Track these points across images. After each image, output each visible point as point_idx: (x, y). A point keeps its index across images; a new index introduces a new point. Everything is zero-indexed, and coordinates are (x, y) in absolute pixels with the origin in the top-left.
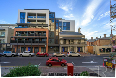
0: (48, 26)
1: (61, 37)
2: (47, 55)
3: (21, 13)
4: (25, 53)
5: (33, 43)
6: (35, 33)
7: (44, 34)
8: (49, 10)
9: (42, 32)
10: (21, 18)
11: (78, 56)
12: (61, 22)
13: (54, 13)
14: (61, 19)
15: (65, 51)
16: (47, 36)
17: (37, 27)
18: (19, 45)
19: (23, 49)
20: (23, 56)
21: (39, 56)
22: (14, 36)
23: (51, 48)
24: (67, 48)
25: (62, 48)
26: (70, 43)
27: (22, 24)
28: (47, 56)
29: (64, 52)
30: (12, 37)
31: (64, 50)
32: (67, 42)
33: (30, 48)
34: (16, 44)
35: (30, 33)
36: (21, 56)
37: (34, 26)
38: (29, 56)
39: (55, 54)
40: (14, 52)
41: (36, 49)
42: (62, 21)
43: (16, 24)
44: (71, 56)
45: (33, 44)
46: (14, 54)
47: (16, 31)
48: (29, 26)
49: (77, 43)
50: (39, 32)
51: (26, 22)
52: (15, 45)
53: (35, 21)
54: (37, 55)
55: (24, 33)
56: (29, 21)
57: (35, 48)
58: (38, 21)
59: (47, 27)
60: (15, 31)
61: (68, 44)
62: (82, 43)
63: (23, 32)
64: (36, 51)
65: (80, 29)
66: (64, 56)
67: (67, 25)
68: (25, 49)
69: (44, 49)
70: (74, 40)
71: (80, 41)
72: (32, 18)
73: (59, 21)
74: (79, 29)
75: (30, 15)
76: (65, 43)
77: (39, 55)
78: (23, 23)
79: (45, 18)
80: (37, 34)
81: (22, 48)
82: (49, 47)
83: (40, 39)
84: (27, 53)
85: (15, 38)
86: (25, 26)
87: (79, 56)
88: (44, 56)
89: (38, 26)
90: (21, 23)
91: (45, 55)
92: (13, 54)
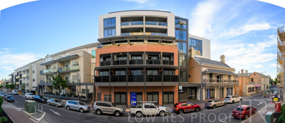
25: (206, 90)
31: (210, 94)
33: (136, 94)
35: (130, 56)
41: (150, 96)
50: (151, 55)
51: (118, 33)
52: (100, 87)
53: (140, 30)
57: (148, 93)
60: (98, 56)
70: (223, 76)
76: (211, 81)
78: (110, 36)
81: (115, 93)
85: (100, 70)
90: (106, 37)
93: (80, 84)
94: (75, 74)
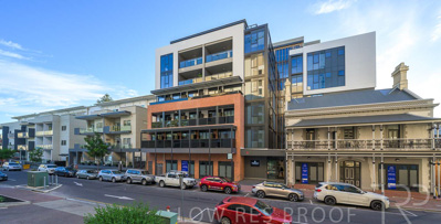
0: (240, 85)
1: (290, 123)
2: (230, 187)
3: (162, 57)
4: (170, 176)
5: (194, 146)
6: (201, 115)
7: (228, 114)
8: (244, 21)
9: (220, 107)
10: (163, 74)
11: (370, 208)
12: (302, 55)
13: (264, 28)
14: (299, 43)
15: (313, 177)
16: (238, 122)
17: (206, 93)
18: (161, 154)
19: (169, 165)
20: (165, 186)
21: (208, 191)
22: (149, 128)
23: (255, 163)
24: (323, 165)
25: (297, 164)
26: (333, 145)
27: (164, 91)
28: (233, 192)
29: (306, 182)
30: (145, 132)
31: (308, 173)
32: (321, 140)
33: (187, 163)
34: (153, 150)
35: (187, 114)
36: (162, 185)
37: (196, 92)
38: (179, 187)
39: (260, 187)
40: (147, 173)
41: (203, 167)
42: (305, 50)
43: (152, 92)
44: (330, 200)
45: (194, 151)
46: (146, 177)
47: (154, 115)
48: (184, 94)
49: (378, 144)
50: (211, 110)
51: (175, 83)
52: (152, 154)
53: (198, 73)
54: (201, 186)
55: (172, 116)
56: (183, 77)
57: (202, 163)
58: (210, 71)
59: (239, 89)
60: (149, 115)
61: (321, 149)
62: (411, 144)
63: (167, 116)
64: (203, 173)
65: (407, 69)
66: (299, 201)
67: (332, 63)
68: (174, 165)
69: (229, 168)
70: (360, 132)
71: (400, 130)
72: (192, 64)
73: (292, 52)
74: (399, 72)
75: (185, 57)
76: (312, 145)
77: (207, 185)
78: (167, 87)
79: (231, 56)
80: (206, 117)
81: (167, 161)
82: (247, 159)
83: (216, 133)
84: (174, 177)
85: (152, 133)
86: (174, 95)
87: (376, 205)
88: (223, 192)
89: (210, 90)
90: (163, 88)
91: (225, 187)
92: (144, 179)
93: (131, 150)
94: (126, 137)
